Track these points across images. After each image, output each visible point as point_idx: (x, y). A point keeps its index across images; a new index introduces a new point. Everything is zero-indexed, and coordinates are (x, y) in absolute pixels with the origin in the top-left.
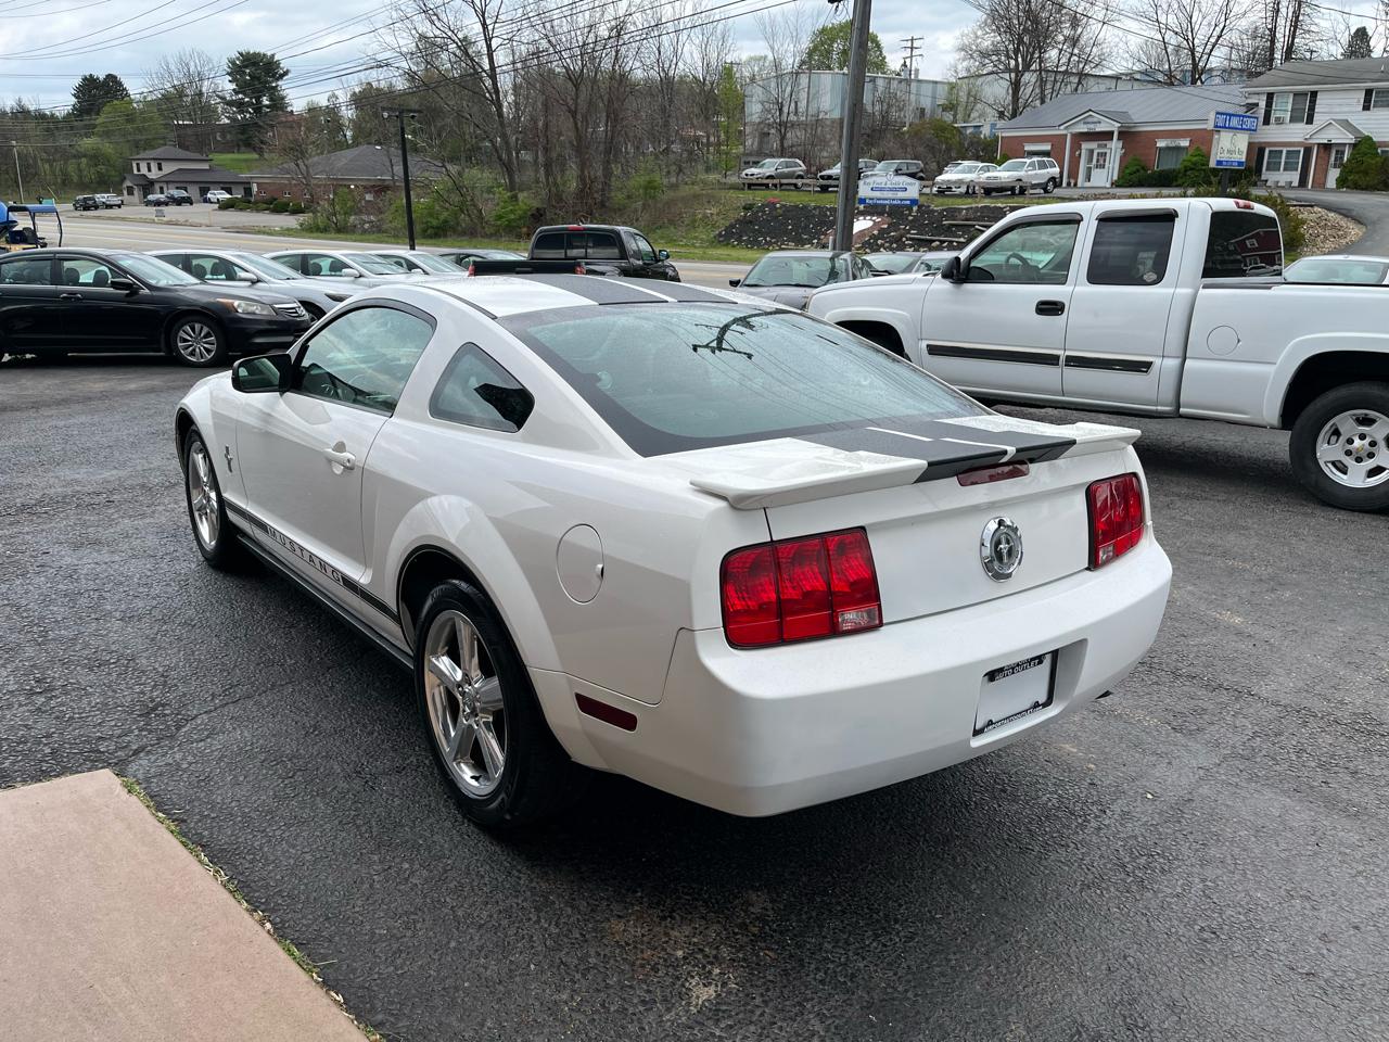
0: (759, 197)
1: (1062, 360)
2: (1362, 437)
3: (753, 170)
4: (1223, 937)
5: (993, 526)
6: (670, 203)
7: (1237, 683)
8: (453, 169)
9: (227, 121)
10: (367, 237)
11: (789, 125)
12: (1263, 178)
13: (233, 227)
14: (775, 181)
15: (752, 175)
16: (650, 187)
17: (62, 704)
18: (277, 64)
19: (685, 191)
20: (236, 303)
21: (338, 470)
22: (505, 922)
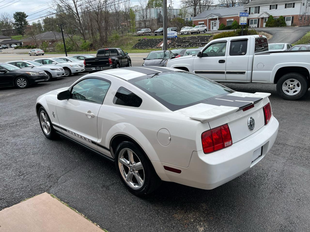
0: (141, 38)
1: (225, 73)
2: (292, 84)
3: (139, 32)
4: (301, 200)
5: (249, 119)
6: (122, 40)
7: (283, 142)
8: (70, 36)
9: (14, 28)
10: (51, 53)
11: (146, 21)
12: (250, 26)
13: (19, 53)
14: (145, 34)
15: (139, 33)
16: (117, 37)
17: (28, 177)
18: (25, 14)
19: (124, 37)
20: (30, 73)
21: (90, 117)
22: (151, 218)
